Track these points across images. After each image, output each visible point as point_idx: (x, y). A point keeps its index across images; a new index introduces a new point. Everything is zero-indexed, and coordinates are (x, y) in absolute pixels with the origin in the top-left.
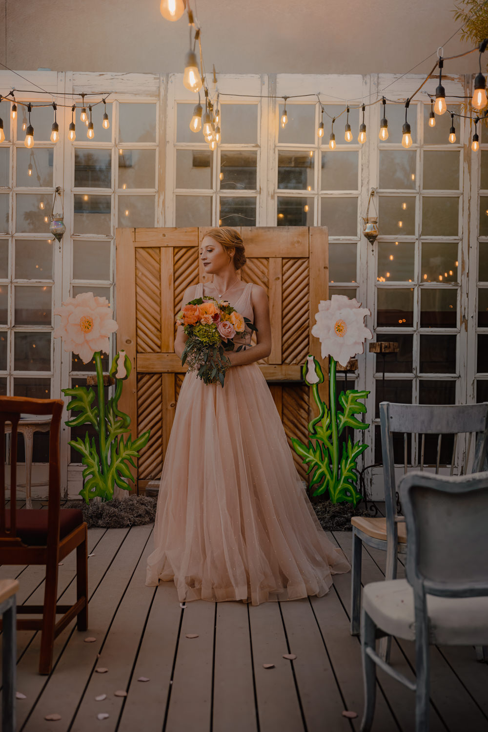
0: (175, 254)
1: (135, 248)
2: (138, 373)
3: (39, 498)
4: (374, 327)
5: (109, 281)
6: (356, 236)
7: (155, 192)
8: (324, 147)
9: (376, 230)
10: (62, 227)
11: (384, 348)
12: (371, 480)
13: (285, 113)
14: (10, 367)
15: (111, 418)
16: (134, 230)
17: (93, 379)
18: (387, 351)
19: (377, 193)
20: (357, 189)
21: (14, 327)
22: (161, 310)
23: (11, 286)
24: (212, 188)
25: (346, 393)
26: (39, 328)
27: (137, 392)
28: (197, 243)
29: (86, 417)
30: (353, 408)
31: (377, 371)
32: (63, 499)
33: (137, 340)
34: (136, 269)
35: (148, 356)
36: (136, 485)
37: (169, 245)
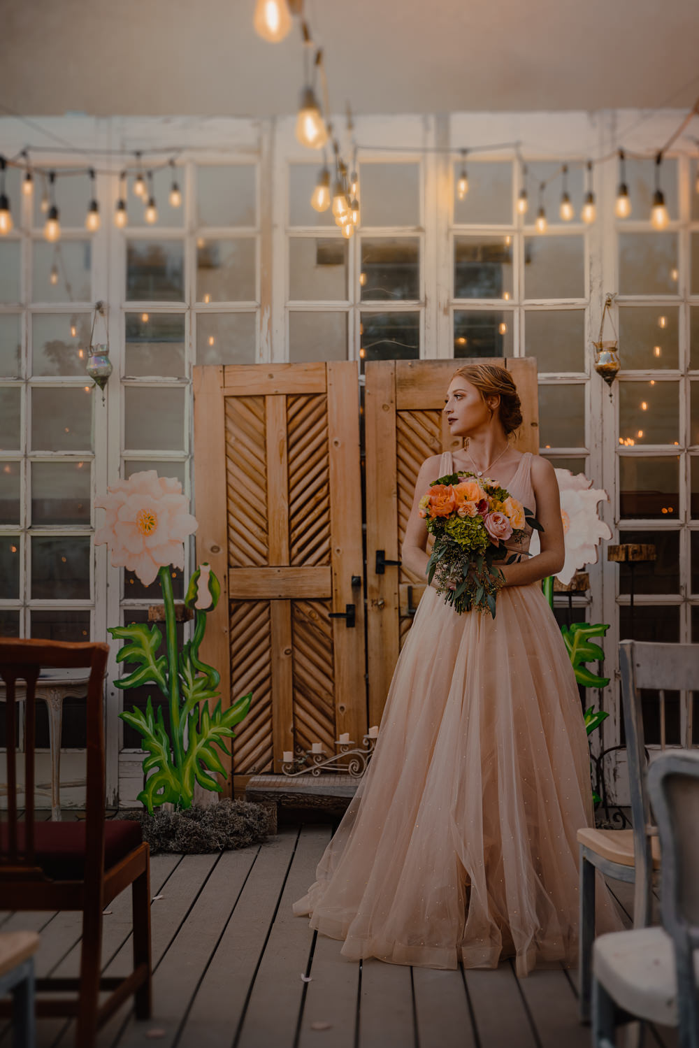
0: (289, 405)
1: (225, 397)
2: (231, 601)
3: (72, 806)
4: (615, 519)
5: (182, 452)
6: (583, 371)
7: (257, 307)
8: (528, 230)
9: (616, 361)
10: (106, 365)
11: (633, 554)
12: (615, 771)
13: (464, 175)
14: (25, 593)
15: (188, 673)
16: (222, 369)
17: (158, 611)
18: (637, 559)
19: (616, 301)
20: (582, 296)
21: (30, 528)
22: (267, 497)
23: (26, 463)
24: (347, 299)
25: (571, 627)
26: (72, 529)
27: (231, 630)
28: (325, 388)
29: (148, 672)
30: (581, 652)
31: (622, 592)
32: (110, 808)
33: (228, 548)
34: (226, 432)
35: (247, 572)
36: (229, 784)
37: (280, 392)
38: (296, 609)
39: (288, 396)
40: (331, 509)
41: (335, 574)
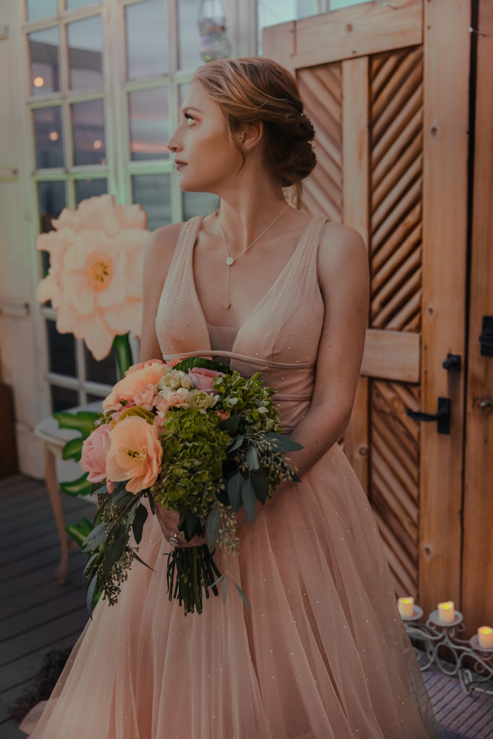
0: (372, 73)
1: (297, 70)
16: (292, 28)
28: (420, 34)
37: (359, 53)
38: (374, 393)
39: (371, 57)
40: (424, 244)
41: (426, 348)
